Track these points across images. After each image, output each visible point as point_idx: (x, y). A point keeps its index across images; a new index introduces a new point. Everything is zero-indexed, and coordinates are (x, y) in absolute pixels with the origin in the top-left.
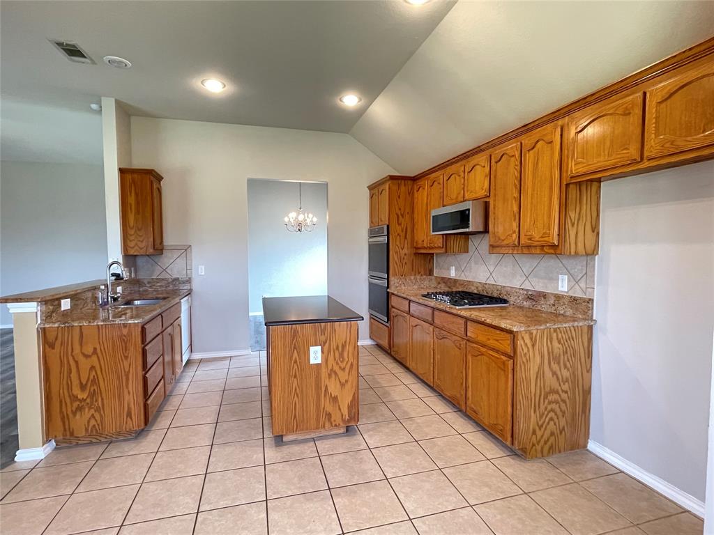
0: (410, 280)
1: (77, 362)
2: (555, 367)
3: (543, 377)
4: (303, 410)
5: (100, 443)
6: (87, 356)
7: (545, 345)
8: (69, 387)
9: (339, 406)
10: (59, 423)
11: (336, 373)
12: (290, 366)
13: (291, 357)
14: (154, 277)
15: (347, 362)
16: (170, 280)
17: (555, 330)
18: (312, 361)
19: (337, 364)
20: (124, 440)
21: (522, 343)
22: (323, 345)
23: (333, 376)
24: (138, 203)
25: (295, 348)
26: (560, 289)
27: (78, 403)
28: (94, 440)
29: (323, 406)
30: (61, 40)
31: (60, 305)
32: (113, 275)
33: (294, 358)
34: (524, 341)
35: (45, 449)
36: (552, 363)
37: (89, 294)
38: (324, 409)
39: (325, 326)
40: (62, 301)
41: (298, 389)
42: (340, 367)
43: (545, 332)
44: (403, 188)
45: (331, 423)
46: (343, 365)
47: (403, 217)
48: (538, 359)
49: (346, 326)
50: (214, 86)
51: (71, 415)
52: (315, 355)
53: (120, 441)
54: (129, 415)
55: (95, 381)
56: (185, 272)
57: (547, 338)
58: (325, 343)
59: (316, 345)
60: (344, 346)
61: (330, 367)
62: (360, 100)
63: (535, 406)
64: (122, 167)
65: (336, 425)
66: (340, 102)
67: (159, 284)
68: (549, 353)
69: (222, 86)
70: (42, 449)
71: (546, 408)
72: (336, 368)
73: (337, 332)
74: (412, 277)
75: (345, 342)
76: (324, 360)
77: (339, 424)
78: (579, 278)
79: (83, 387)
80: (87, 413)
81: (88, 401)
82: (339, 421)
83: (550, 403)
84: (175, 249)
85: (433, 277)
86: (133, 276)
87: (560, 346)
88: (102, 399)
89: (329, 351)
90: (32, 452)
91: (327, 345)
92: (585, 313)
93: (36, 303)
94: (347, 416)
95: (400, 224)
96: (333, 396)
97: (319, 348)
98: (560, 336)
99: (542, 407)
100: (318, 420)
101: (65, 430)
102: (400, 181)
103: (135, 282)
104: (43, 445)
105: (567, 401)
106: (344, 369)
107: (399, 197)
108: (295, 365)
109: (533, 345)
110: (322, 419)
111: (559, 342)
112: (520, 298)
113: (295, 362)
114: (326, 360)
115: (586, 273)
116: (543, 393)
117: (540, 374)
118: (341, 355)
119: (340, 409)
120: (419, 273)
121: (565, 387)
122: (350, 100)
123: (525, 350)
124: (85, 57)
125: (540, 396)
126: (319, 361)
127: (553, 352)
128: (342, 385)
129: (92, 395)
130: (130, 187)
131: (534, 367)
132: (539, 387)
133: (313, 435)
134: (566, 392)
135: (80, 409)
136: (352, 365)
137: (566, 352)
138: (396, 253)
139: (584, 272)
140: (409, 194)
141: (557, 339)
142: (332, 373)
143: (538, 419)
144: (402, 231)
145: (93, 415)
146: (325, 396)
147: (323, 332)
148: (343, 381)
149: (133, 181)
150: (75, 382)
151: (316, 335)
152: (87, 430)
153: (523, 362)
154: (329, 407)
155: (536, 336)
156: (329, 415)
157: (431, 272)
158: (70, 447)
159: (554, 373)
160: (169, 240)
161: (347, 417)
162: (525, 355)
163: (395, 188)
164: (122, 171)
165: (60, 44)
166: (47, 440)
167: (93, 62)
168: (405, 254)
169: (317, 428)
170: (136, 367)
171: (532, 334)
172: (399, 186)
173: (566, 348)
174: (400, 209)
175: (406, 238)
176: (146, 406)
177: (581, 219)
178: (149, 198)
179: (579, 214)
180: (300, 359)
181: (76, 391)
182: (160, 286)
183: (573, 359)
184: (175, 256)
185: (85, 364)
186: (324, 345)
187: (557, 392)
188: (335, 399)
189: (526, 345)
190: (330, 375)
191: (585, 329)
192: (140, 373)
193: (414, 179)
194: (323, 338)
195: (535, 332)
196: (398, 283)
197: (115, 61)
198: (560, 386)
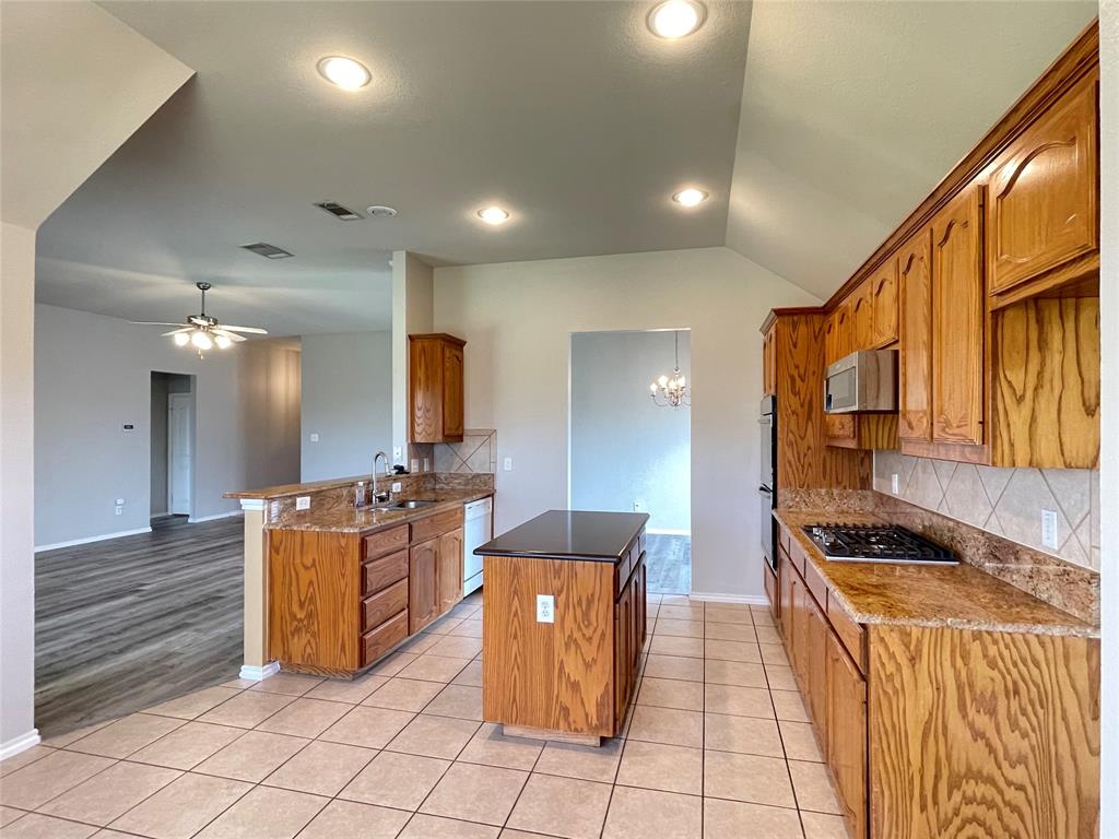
0: (818, 494)
1: (297, 574)
2: (983, 721)
3: (945, 735)
4: (526, 692)
5: (318, 676)
6: (306, 568)
7: (947, 664)
8: (290, 604)
9: (582, 699)
10: (280, 643)
11: (578, 646)
12: (508, 621)
13: (510, 606)
14: (452, 472)
15: (595, 630)
16: (470, 477)
17: (977, 636)
18: (541, 618)
19: (579, 628)
20: (341, 680)
21: (882, 651)
22: (557, 594)
23: (573, 647)
24: (427, 378)
25: (515, 593)
26: (1045, 542)
27: (296, 623)
28: (313, 673)
29: (556, 693)
30: (322, 202)
31: (294, 504)
32: (396, 468)
33: (513, 609)
34: (887, 648)
35: (265, 670)
36: (971, 712)
37: (345, 492)
38: (557, 697)
39: (561, 566)
40: (298, 500)
41: (519, 660)
42: (584, 635)
43: (947, 638)
44: (802, 329)
45: (569, 724)
46: (587, 633)
47: (803, 381)
48: (927, 692)
49: (593, 569)
50: (494, 216)
51: (290, 637)
52: (545, 609)
53: (336, 680)
54: (343, 648)
55: (312, 600)
56: (488, 465)
57: (953, 652)
58: (560, 592)
59: (546, 594)
60: (590, 602)
61: (567, 633)
62: (707, 195)
63: (923, 797)
64: (411, 333)
65: (576, 730)
66: (673, 203)
67: (457, 481)
68: (960, 687)
69: (504, 215)
70: (261, 669)
71: (956, 813)
72: (577, 635)
73: (579, 576)
74: (823, 491)
75: (593, 595)
76: (559, 620)
77: (582, 730)
78: (1078, 521)
79: (302, 605)
80: (305, 638)
81: (305, 622)
82: (581, 723)
83: (969, 801)
84: (477, 434)
85: (869, 493)
86: (426, 468)
87: (995, 674)
88: (318, 624)
89: (567, 606)
90: (254, 672)
91: (563, 595)
92: (1085, 608)
93: (261, 501)
94: (595, 717)
95: (796, 394)
96: (572, 679)
97: (550, 599)
98: (993, 650)
99: (947, 807)
100: (548, 714)
101: (284, 652)
102: (795, 318)
103: (422, 477)
104: (264, 665)
105: (1025, 809)
106: (589, 639)
107: (795, 346)
108: (516, 619)
109: (912, 660)
110: (555, 712)
111: (992, 665)
112: (980, 552)
113: (516, 614)
114: (561, 618)
115: (1089, 512)
116: (945, 773)
117: (934, 728)
118: (586, 615)
119: (583, 703)
120: (838, 483)
121: (1018, 775)
122: (690, 198)
123: (891, 668)
124: (350, 213)
125: (937, 778)
126: (550, 619)
127: (971, 686)
128: (588, 666)
129: (310, 615)
130: (420, 357)
131: (916, 706)
132: (933, 758)
133: (546, 736)
134: (1020, 788)
135: (298, 630)
136: (603, 635)
137: (1016, 692)
138: (790, 444)
139: (1087, 508)
140: (816, 338)
141: (985, 656)
142: (571, 642)
143: (935, 830)
144: (802, 406)
145: (309, 641)
146: (560, 677)
147: (557, 573)
148: (589, 659)
149: (424, 349)
150: (295, 598)
151: (546, 577)
152: (303, 656)
153: (885, 693)
154: (566, 698)
155: (919, 642)
156: (566, 710)
157: (865, 483)
158: (292, 675)
159: (978, 735)
160: (471, 423)
161: (595, 722)
162: (890, 677)
163: (787, 330)
164: (411, 338)
165: (322, 206)
166: (268, 660)
167: (361, 217)
168: (809, 448)
169: (547, 726)
170: (353, 589)
171: (910, 635)
172: (795, 326)
173: (1015, 683)
174: (797, 367)
175: (809, 418)
176: (362, 642)
177: (1047, 386)
178: (440, 371)
179: (1040, 374)
180: (523, 611)
181: (295, 608)
182: (459, 484)
183: (1040, 712)
184: (479, 444)
185: (305, 576)
186: (559, 595)
187: (991, 781)
188: (575, 686)
189: (892, 656)
190: (567, 646)
191: (1082, 646)
192: (357, 598)
193: (826, 311)
194: (557, 583)
195: (915, 633)
196: (793, 500)
197: (380, 212)
198: (1000, 768)
